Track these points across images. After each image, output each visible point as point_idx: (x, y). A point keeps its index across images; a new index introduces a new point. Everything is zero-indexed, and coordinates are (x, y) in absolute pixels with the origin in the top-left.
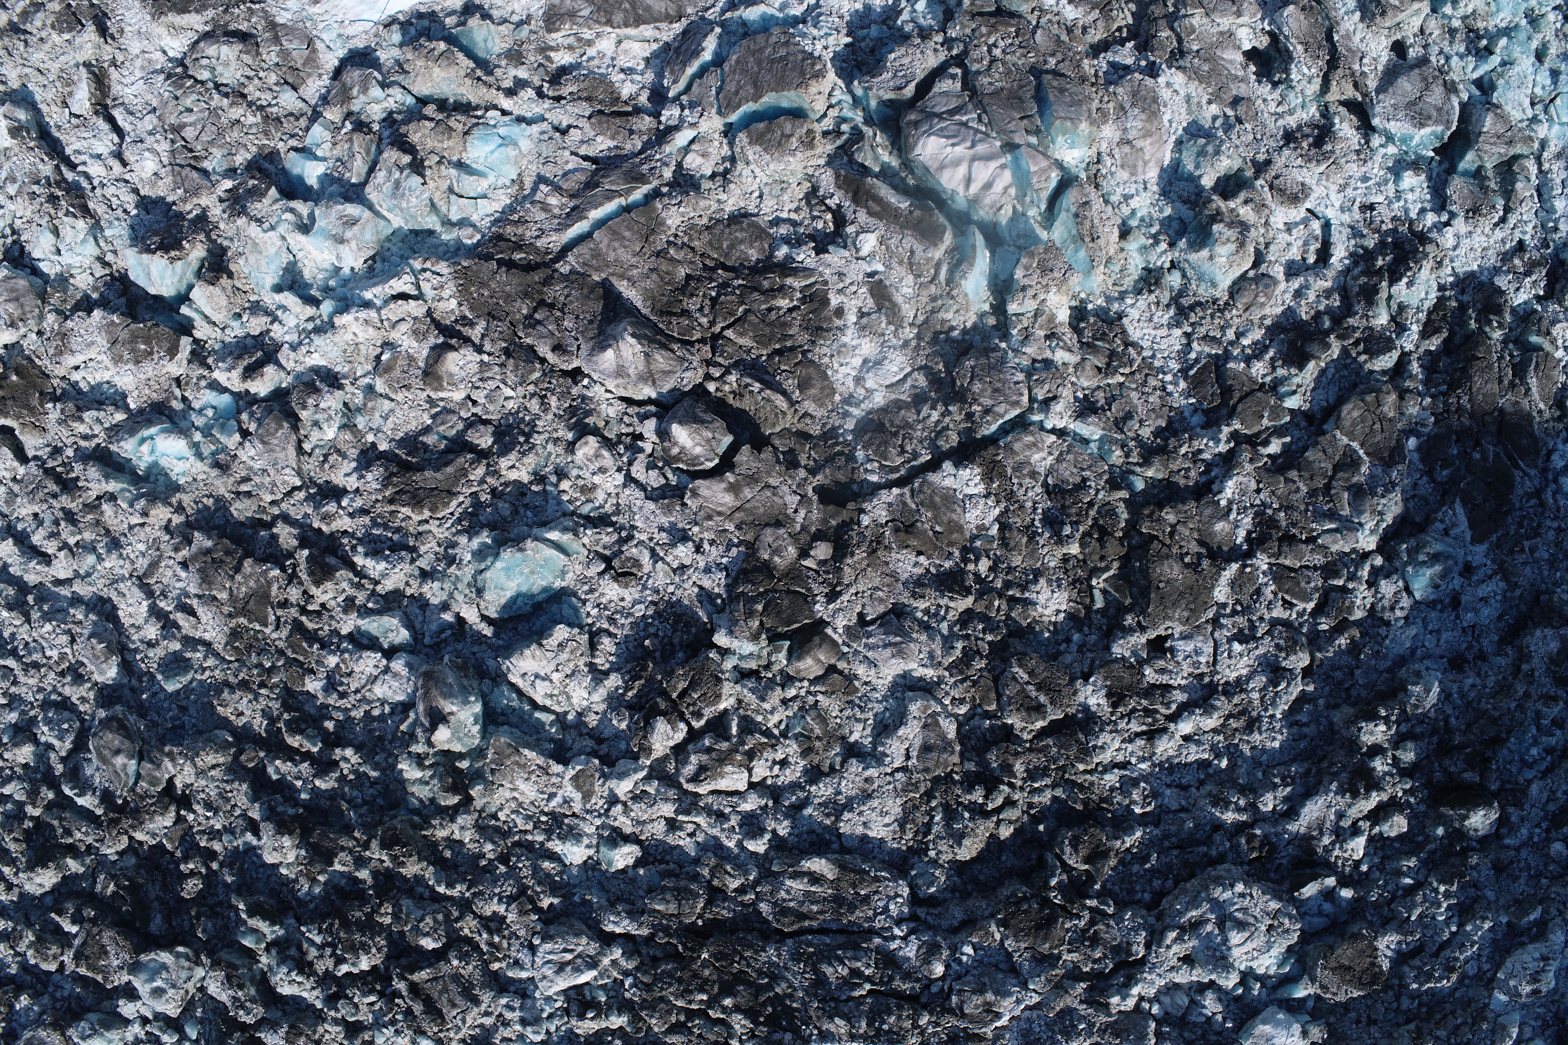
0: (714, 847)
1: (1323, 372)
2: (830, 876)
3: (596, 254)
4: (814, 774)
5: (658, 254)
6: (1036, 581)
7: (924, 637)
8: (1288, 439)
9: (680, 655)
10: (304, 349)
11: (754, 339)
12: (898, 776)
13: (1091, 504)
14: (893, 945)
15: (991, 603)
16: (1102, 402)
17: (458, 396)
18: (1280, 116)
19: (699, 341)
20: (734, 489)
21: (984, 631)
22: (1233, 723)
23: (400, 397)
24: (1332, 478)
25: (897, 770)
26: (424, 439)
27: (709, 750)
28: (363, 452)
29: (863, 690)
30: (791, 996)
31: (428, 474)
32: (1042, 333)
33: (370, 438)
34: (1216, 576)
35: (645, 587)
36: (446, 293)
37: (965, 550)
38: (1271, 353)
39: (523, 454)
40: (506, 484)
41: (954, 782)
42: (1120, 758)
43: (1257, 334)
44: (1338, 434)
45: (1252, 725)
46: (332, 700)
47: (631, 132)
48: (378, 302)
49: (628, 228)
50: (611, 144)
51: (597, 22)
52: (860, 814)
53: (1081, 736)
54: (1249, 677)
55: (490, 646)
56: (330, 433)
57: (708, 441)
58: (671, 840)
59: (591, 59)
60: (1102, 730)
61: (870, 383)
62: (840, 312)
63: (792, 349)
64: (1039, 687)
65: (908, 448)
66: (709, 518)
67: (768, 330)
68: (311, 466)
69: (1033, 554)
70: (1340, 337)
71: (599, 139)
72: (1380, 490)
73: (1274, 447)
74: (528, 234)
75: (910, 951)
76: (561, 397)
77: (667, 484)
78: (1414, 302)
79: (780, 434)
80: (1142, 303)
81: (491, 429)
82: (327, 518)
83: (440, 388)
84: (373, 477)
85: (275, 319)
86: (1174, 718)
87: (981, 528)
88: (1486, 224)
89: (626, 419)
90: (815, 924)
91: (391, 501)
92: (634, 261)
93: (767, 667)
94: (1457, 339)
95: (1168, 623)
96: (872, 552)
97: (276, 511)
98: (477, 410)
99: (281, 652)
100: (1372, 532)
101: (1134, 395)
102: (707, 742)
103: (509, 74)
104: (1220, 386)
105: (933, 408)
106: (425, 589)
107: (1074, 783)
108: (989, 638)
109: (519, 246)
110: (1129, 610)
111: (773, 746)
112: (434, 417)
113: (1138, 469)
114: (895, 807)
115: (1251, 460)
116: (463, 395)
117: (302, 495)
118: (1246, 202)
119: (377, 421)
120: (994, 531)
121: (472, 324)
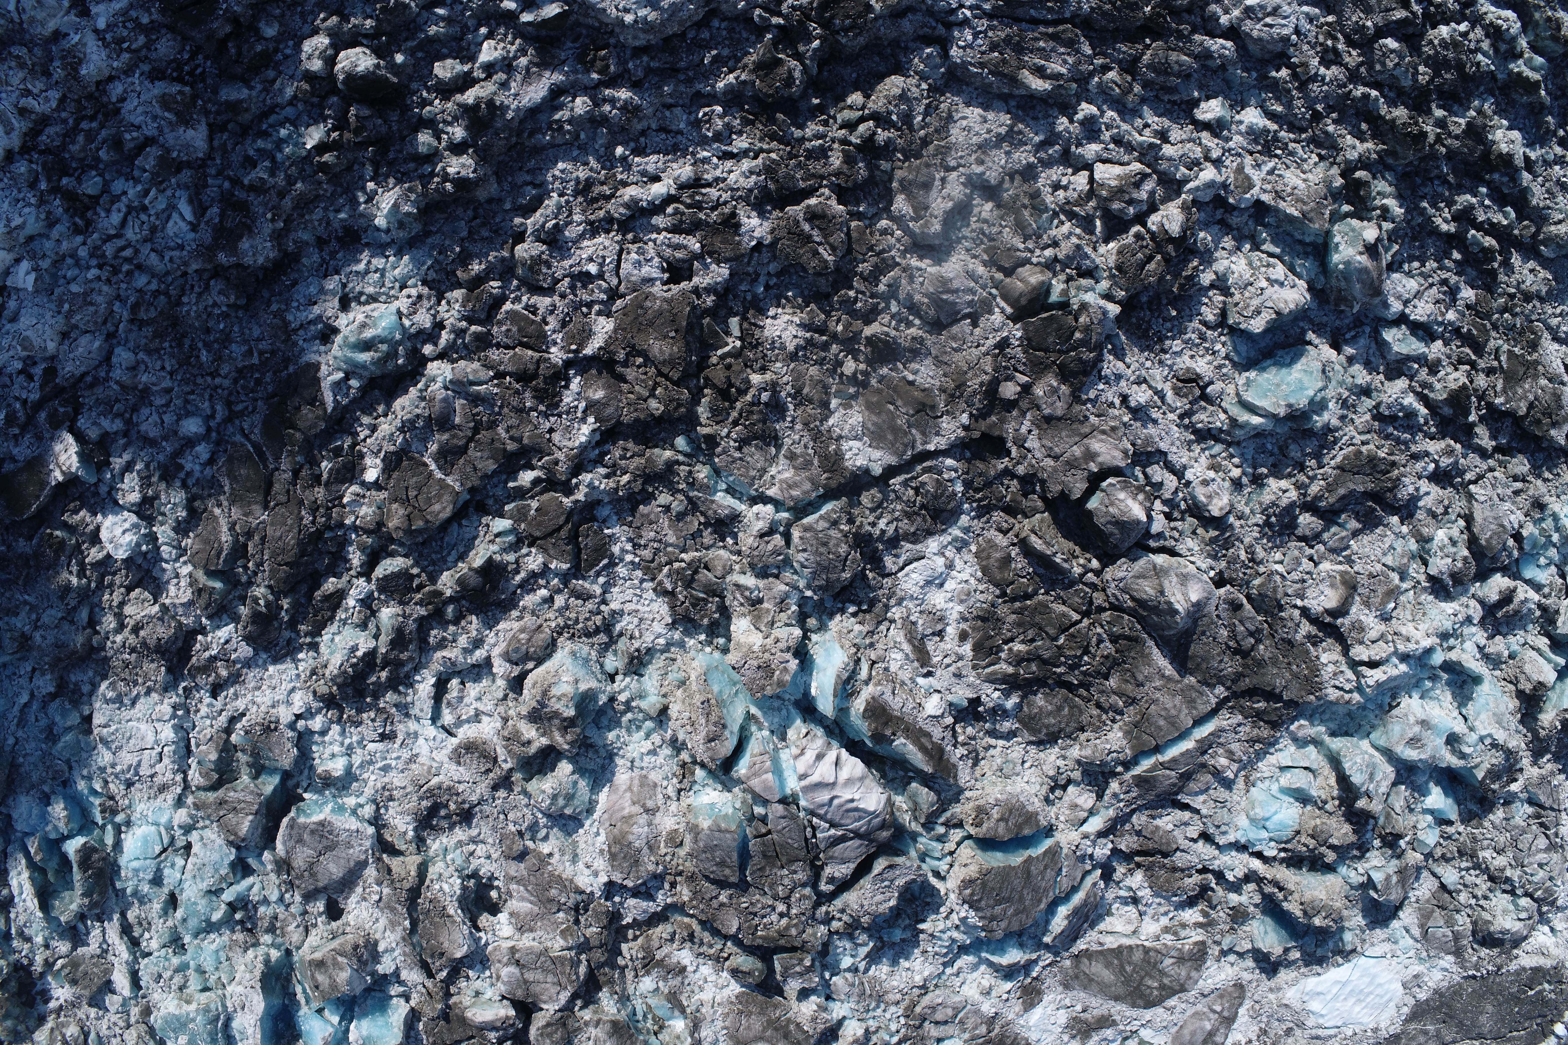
0: (1127, 112)
1: (462, 557)
2: (1026, 72)
3: (1191, 703)
4: (1028, 173)
5: (1132, 701)
6: (798, 348)
7: (917, 297)
8: (511, 484)
9: (1144, 299)
10: (1460, 617)
11: (1049, 611)
12: (953, 163)
13: (735, 423)
15: (845, 328)
16: (706, 533)
17: (1326, 566)
18: (474, 841)
19: (1104, 610)
20: (1090, 456)
21: (856, 300)
22: (606, 190)
23: (1379, 567)
24: (471, 439)
25: (954, 169)
26: (1359, 526)
27: (1131, 202)
28: (1411, 515)
29: (979, 251)
31: (1361, 488)
32: (766, 605)
33: (1405, 529)
34: (610, 341)
35: (1171, 367)
36: (1331, 668)
37: (865, 385)
38: (518, 578)
39: (1274, 504)
40: (1290, 476)
41: (903, 151)
42: (729, 164)
43: (529, 600)
44: (457, 487)
45: (584, 189)
46: (1454, 279)
47: (1139, 833)
48: (1395, 660)
49: (1160, 728)
50: (1158, 822)
51: (1158, 952)
52: (989, 131)
53: (771, 186)
54: (582, 236)
55: (1311, 321)
56: (1441, 535)
57: (1112, 504)
58: (1167, 123)
59: (1166, 914)
60: (750, 191)
61: (940, 561)
62: (963, 637)
63: (1013, 600)
64: (809, 238)
65: (911, 492)
66: (1113, 429)
67: (1037, 619)
68: (1459, 505)
69: (798, 377)
70: (440, 594)
71: (1170, 827)
72: (420, 423)
73: (527, 477)
74: (1247, 729)
76: (1236, 559)
77: (1144, 467)
78: (348, 631)
79: (1035, 511)
80: (648, 638)
81: (1299, 532)
82: (1450, 452)
83: (1343, 574)
84: (1407, 489)
85: (1481, 649)
86: (670, 199)
87: (847, 406)
88: (254, 716)
89: (1176, 535)
90: (1043, 30)
91: (1394, 464)
92: (1158, 695)
93: (1069, 279)
94: (304, 588)
95: (668, 295)
96: (961, 386)
97: (1491, 462)
98: (1309, 551)
99: (1495, 327)
100: (433, 380)
101: (671, 539)
102: (1131, 210)
103: (1248, 897)
104: (577, 545)
105: (883, 532)
106: (1368, 378)
107: (780, 142)
108: (852, 293)
109: (1259, 716)
110: (707, 312)
111: (1068, 203)
112: (1348, 547)
113: (681, 458)
114: (956, 133)
115: (556, 462)
116: (1321, 567)
117: (1468, 476)
118: (529, 742)
119: (1399, 544)
120: (834, 403)
121: (1309, 637)
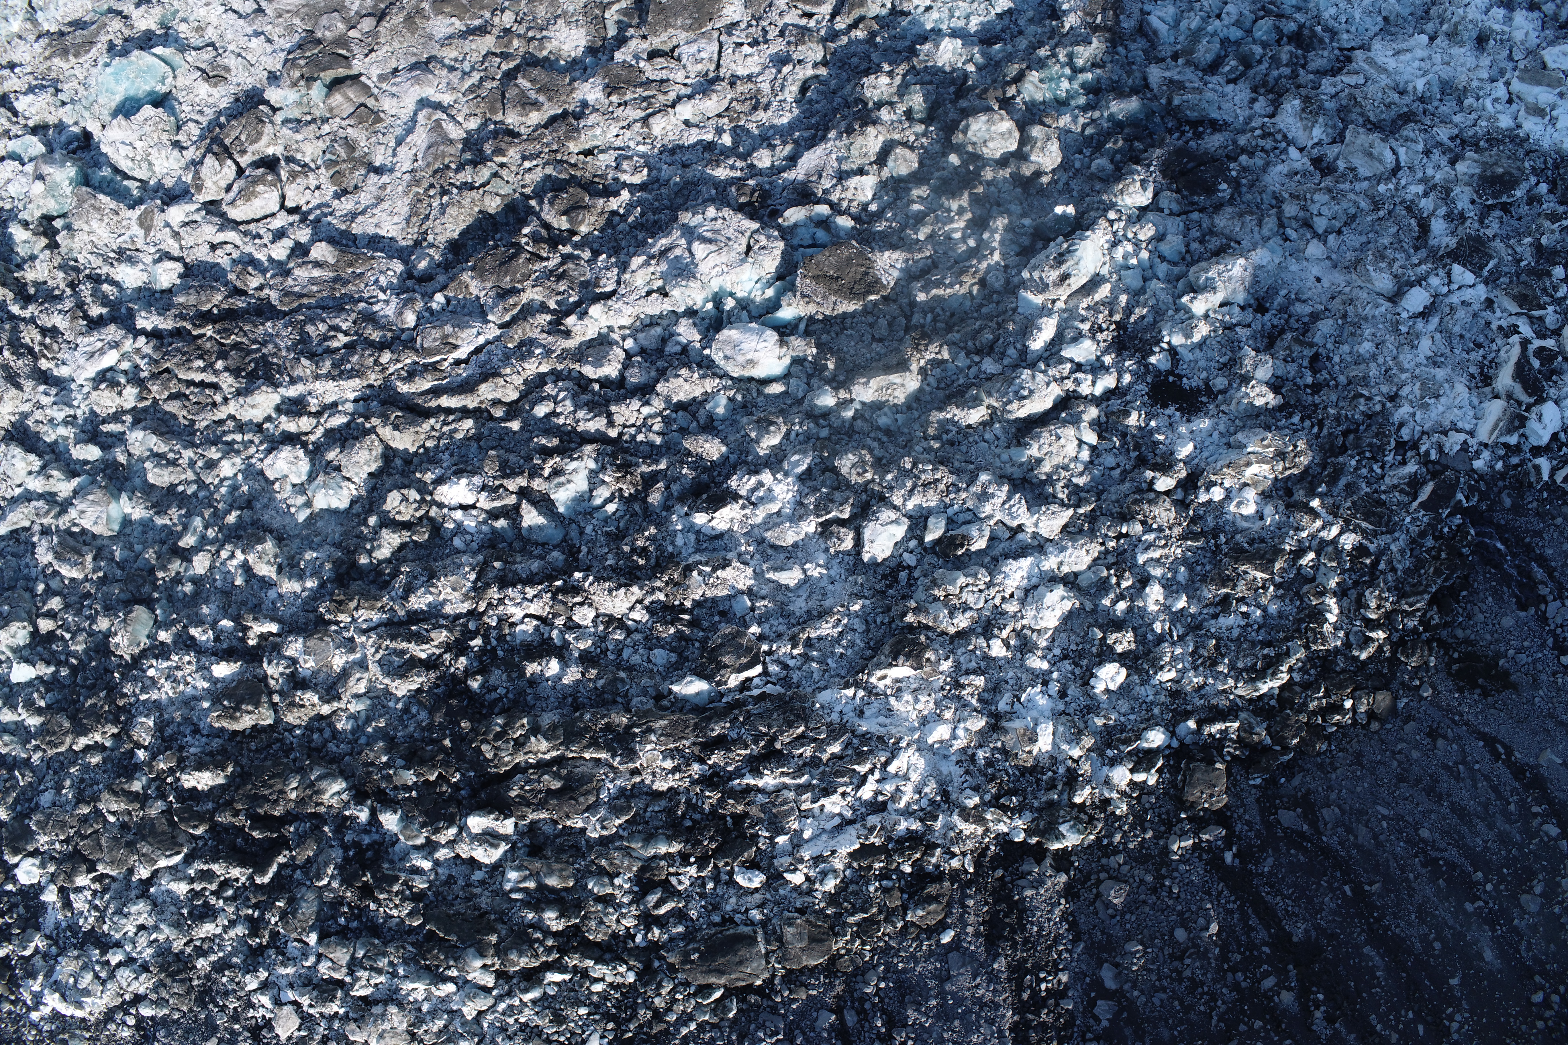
0: (244, 261)
2: (332, 261)
4: (340, 193)
6: (554, 24)
7: (445, 75)
12: (406, 177)
14: (376, 308)
15: (511, 43)
21: (501, 63)
22: (737, 106)
25: (406, 173)
27: (247, 177)
29: (390, 122)
30: (274, 355)
35: (231, 85)
37: (495, 10)
41: (449, 170)
42: (618, 143)
45: (760, 107)
52: (373, 216)
54: (760, 73)
58: (212, 260)
60: (593, 113)
64: (539, 91)
75: (390, 311)
86: (674, 104)
90: (313, 301)
95: (670, 33)
96: (409, 18)
107: (566, 162)
110: (635, 25)
